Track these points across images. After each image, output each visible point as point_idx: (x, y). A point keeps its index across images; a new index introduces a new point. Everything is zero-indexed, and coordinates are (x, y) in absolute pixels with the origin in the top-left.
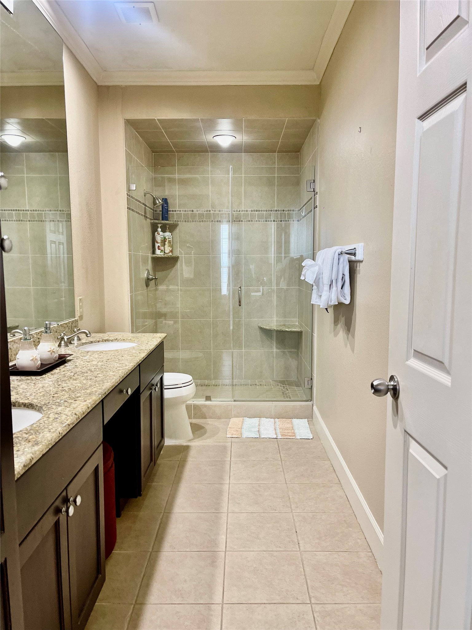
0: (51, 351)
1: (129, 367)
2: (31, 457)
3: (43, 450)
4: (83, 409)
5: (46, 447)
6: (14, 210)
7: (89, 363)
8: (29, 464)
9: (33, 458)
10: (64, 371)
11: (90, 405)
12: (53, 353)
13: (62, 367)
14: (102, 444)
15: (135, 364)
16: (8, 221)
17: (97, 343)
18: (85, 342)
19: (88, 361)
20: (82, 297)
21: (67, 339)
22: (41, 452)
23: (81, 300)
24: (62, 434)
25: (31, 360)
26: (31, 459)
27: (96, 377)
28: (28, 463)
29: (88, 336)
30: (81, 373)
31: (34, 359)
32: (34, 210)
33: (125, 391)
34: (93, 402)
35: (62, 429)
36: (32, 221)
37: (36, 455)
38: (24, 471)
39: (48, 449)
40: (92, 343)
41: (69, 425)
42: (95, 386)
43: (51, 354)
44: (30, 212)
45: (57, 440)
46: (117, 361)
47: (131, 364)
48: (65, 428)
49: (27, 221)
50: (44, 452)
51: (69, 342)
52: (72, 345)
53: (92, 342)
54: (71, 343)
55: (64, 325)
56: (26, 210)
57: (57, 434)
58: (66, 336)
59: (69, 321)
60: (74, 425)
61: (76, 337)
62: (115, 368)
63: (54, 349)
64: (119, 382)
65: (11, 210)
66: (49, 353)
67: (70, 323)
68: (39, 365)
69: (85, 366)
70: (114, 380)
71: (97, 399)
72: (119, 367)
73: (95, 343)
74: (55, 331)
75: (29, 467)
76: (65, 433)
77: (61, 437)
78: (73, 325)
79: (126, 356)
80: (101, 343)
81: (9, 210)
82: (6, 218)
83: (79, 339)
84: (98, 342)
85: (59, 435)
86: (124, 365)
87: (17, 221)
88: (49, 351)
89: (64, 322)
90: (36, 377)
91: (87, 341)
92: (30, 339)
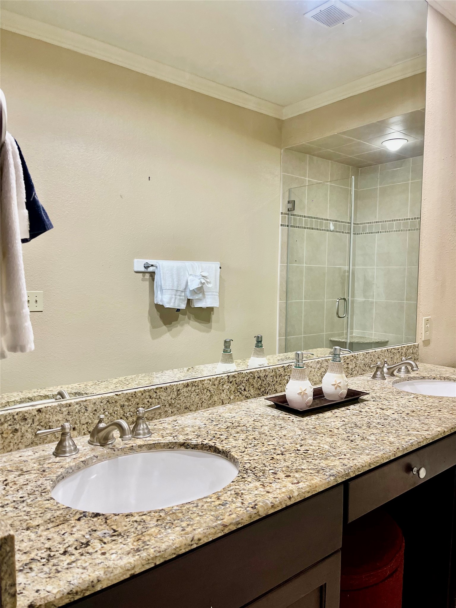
0: (336, 385)
1: (430, 433)
2: (98, 577)
3: (134, 568)
4: (277, 499)
5: (144, 562)
6: (395, 220)
7: (381, 411)
8: (87, 590)
9: (99, 581)
10: (337, 417)
11: (296, 494)
12: (338, 388)
13: (343, 409)
14: (340, 553)
15: (446, 430)
16: (388, 232)
17: (432, 380)
18: (414, 377)
19: (384, 407)
20: (430, 317)
21: (388, 369)
22: (128, 570)
23: (428, 320)
24: (201, 541)
25: (298, 394)
26: (95, 581)
27: (363, 439)
28: (83, 587)
29: (414, 369)
30: (353, 425)
31: (302, 394)
32: (415, 219)
33: (415, 469)
34: (307, 489)
35: (205, 531)
36: (412, 230)
37: (112, 575)
38: (67, 601)
39: (153, 565)
40: (426, 379)
41: (226, 526)
42: (343, 457)
43: (336, 388)
44: (411, 220)
45: (183, 551)
46: (422, 418)
47: (439, 429)
48: (213, 531)
49: (407, 230)
50: (138, 571)
51: (390, 373)
52: (392, 377)
53: (424, 378)
54: (392, 375)
55: (393, 350)
56: (407, 219)
57: (187, 540)
58: (388, 365)
59: (403, 346)
60: (240, 526)
61: (403, 368)
62: (406, 430)
63: (340, 383)
64: (392, 458)
65: (392, 221)
66: (333, 387)
67: (404, 349)
68: (309, 400)
69: (372, 414)
70: (380, 454)
71: (321, 484)
72: (414, 429)
73: (429, 380)
74: (377, 357)
75: (86, 594)
76: (211, 539)
77: (195, 546)
78: (409, 351)
79: (446, 411)
80: (438, 380)
81: (390, 221)
82: (386, 229)
83: (408, 372)
84: (434, 379)
85: (189, 542)
86: (426, 427)
87: (397, 231)
88: (333, 385)
89: (394, 347)
90: (294, 419)
91: (418, 376)
92: (302, 366)
